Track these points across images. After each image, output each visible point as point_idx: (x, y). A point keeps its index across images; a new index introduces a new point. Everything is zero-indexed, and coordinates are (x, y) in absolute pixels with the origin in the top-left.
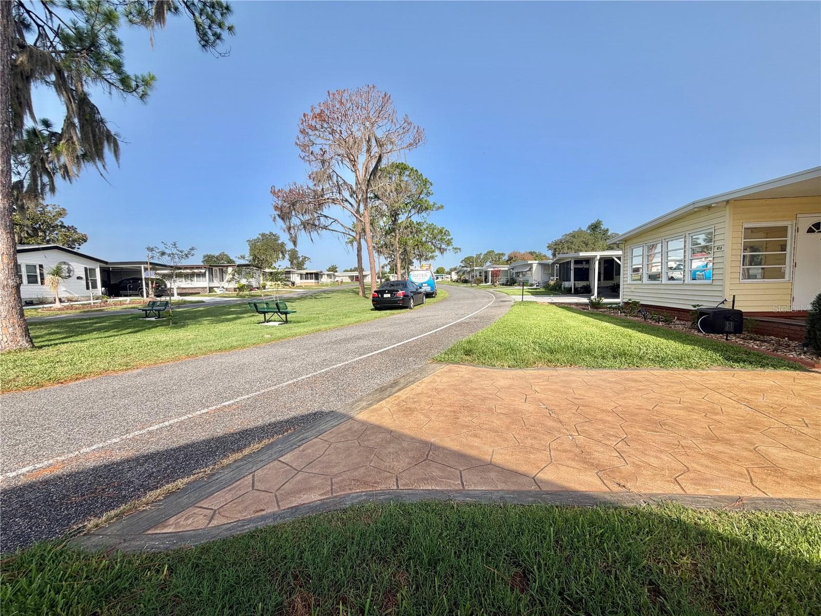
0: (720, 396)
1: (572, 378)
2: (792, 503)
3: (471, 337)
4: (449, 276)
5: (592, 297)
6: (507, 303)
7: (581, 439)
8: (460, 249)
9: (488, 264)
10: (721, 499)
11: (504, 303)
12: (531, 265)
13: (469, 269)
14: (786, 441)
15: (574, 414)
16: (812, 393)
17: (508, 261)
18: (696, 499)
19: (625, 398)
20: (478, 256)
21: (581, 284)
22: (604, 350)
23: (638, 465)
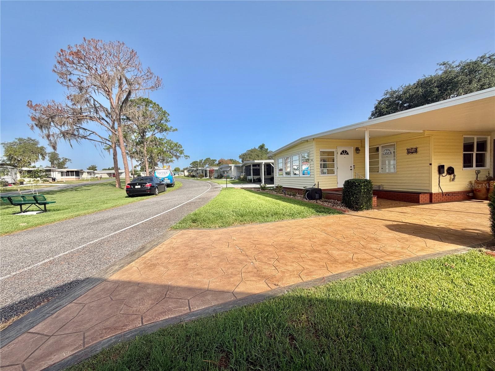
0: (315, 230)
1: (253, 229)
2: (340, 275)
3: (197, 211)
4: (183, 173)
5: (262, 184)
6: (218, 189)
7: (257, 263)
8: (189, 156)
9: (207, 166)
10: (316, 280)
11: (216, 189)
12: (231, 167)
13: (195, 169)
14: (338, 247)
15: (254, 249)
16: (345, 224)
17: (218, 164)
18: (307, 283)
19: (277, 237)
20: (201, 161)
21: (256, 177)
22: (268, 212)
23: (283, 271)
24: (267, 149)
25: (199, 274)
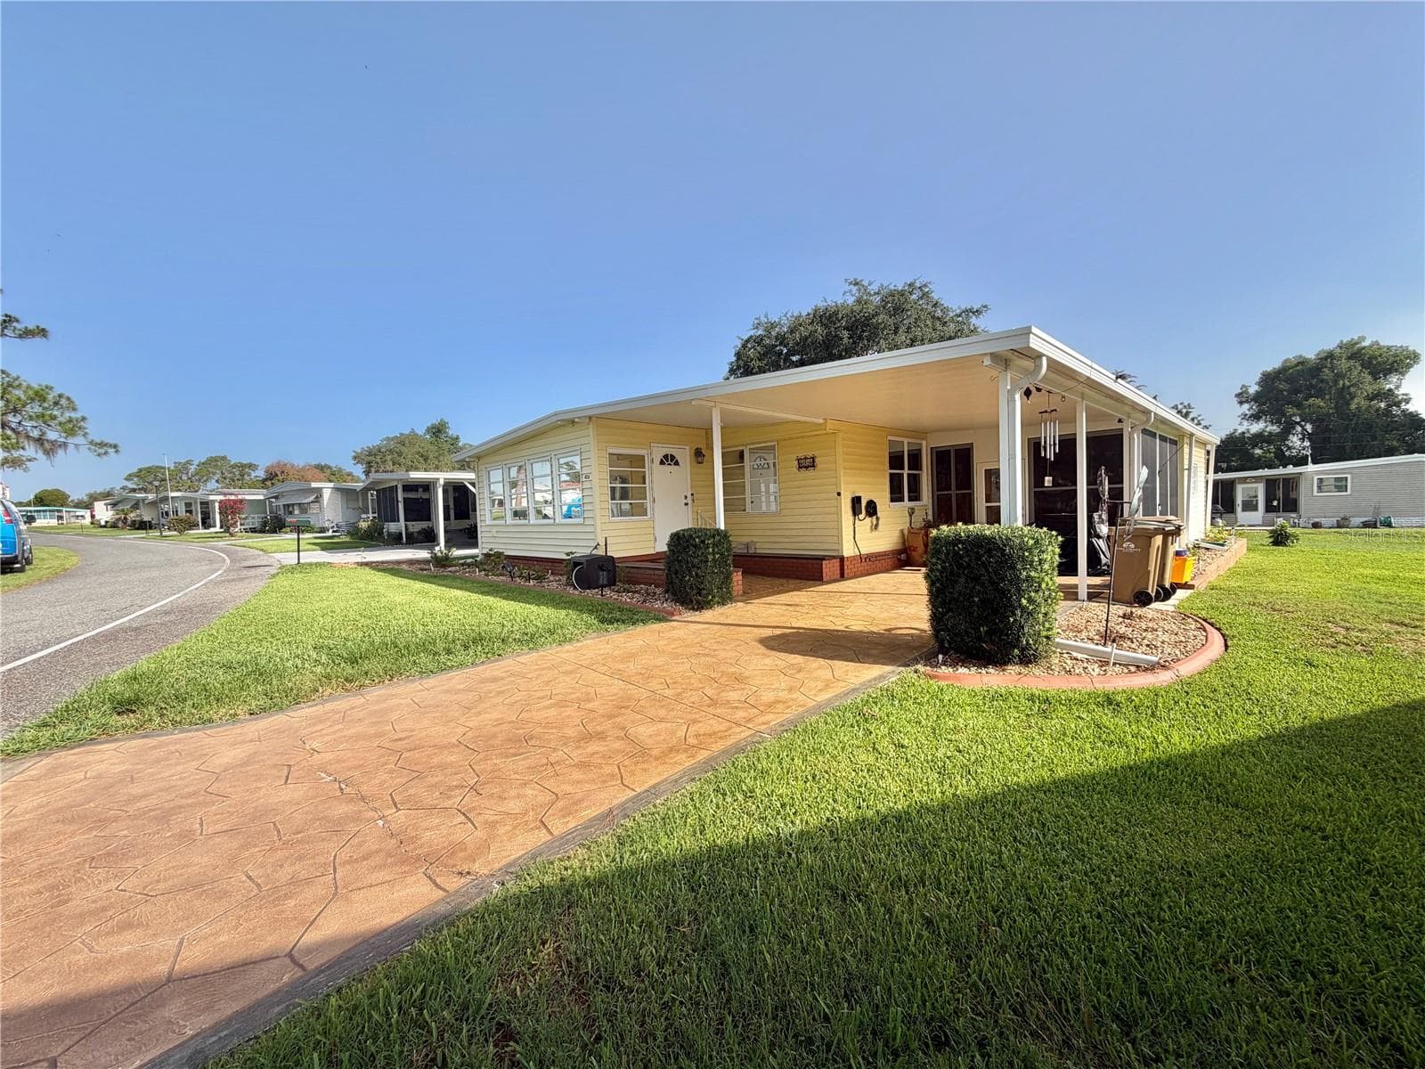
0: (594, 674)
1: (395, 702)
2: (653, 791)
3: (144, 663)
4: (87, 514)
5: (437, 548)
6: (259, 571)
7: (400, 818)
8: (115, 446)
9: (212, 485)
10: (592, 823)
11: (253, 572)
12: (319, 490)
13: (151, 497)
14: (652, 713)
15: (392, 771)
16: (673, 646)
17: (264, 481)
18: (564, 840)
19: (479, 713)
20: (182, 468)
21: (417, 526)
22: (450, 638)
23: (492, 822)
24: (457, 438)
25: (127, 926)
